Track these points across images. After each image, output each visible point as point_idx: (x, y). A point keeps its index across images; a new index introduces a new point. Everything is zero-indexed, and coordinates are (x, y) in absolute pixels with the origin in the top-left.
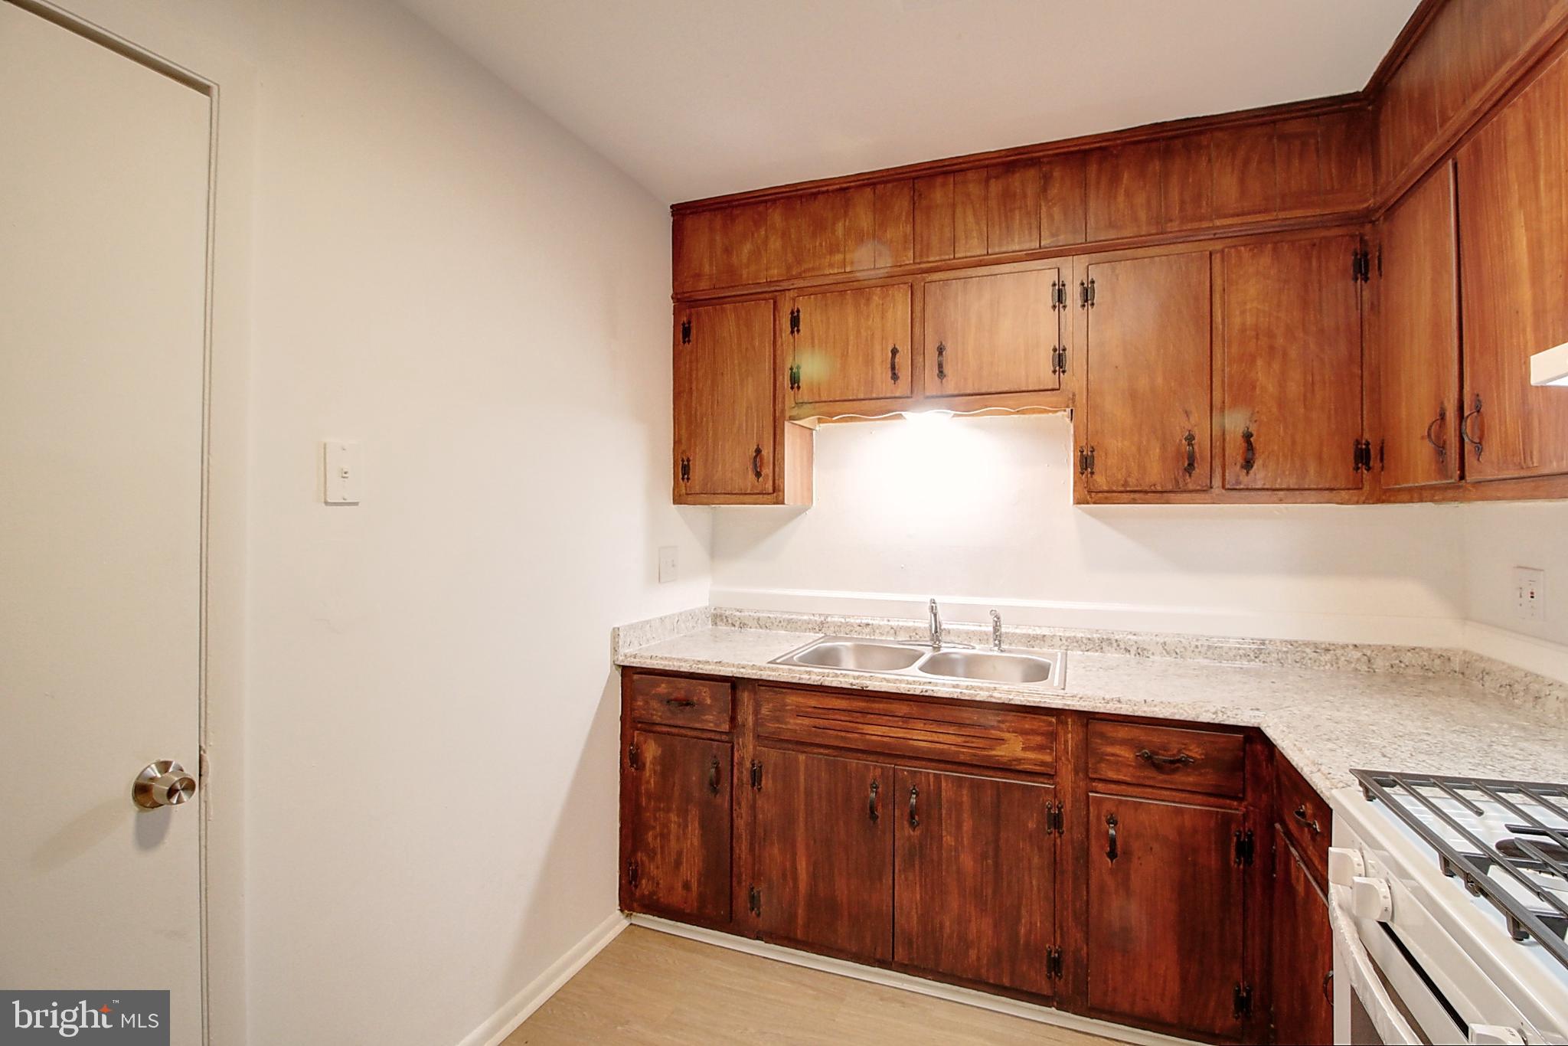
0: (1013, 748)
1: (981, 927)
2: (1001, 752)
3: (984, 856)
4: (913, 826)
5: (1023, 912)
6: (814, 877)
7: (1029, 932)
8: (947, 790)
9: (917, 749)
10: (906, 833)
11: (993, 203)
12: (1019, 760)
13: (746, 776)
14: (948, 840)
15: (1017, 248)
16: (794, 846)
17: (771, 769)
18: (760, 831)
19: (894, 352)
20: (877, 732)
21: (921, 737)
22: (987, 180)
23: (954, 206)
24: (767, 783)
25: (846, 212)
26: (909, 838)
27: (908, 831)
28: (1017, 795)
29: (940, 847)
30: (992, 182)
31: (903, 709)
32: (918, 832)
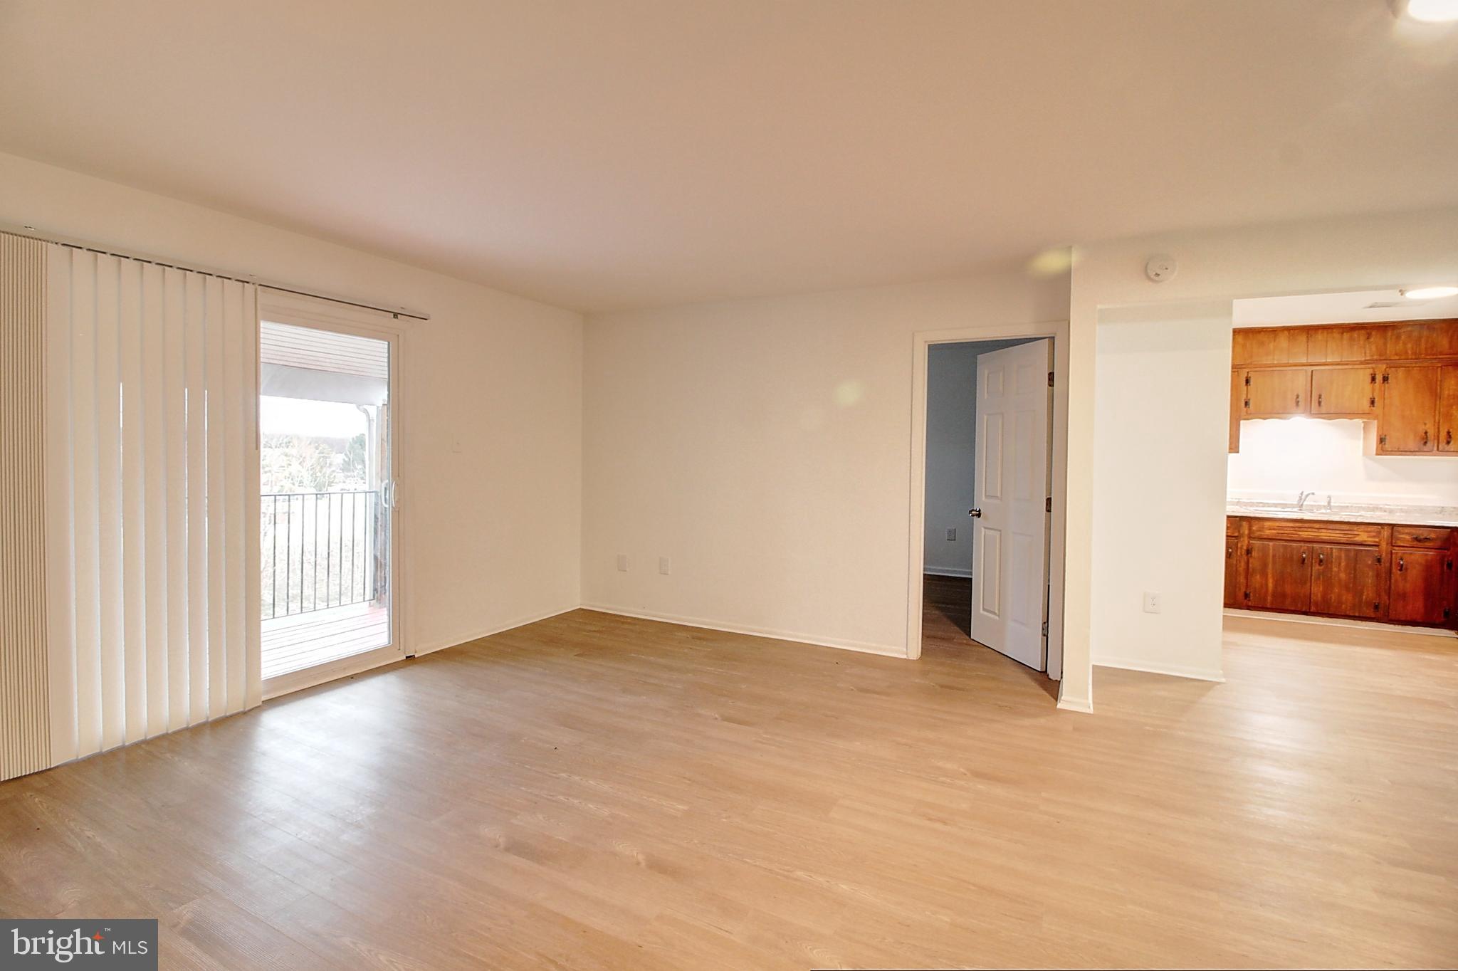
0: (1363, 537)
1: (1348, 598)
2: (1358, 539)
3: (1350, 573)
4: (1320, 565)
5: (1365, 591)
6: (1275, 586)
7: (1366, 599)
8: (1335, 553)
9: (1322, 539)
10: (1316, 567)
11: (1345, 342)
12: (1365, 541)
13: (1244, 552)
14: (1335, 569)
15: (1355, 360)
16: (1267, 575)
17: (1256, 549)
18: (1251, 570)
19: (1298, 397)
20: (1305, 534)
21: (1324, 535)
22: (1342, 333)
23: (1327, 342)
24: (1254, 554)
25: (1275, 341)
26: (1319, 569)
27: (1318, 567)
28: (1364, 552)
29: (1332, 571)
30: (1345, 334)
31: (1317, 526)
32: (1322, 567)
